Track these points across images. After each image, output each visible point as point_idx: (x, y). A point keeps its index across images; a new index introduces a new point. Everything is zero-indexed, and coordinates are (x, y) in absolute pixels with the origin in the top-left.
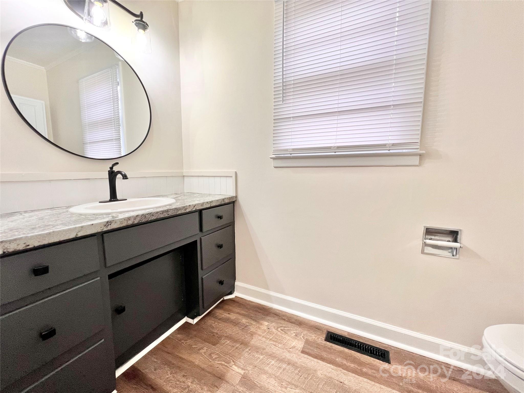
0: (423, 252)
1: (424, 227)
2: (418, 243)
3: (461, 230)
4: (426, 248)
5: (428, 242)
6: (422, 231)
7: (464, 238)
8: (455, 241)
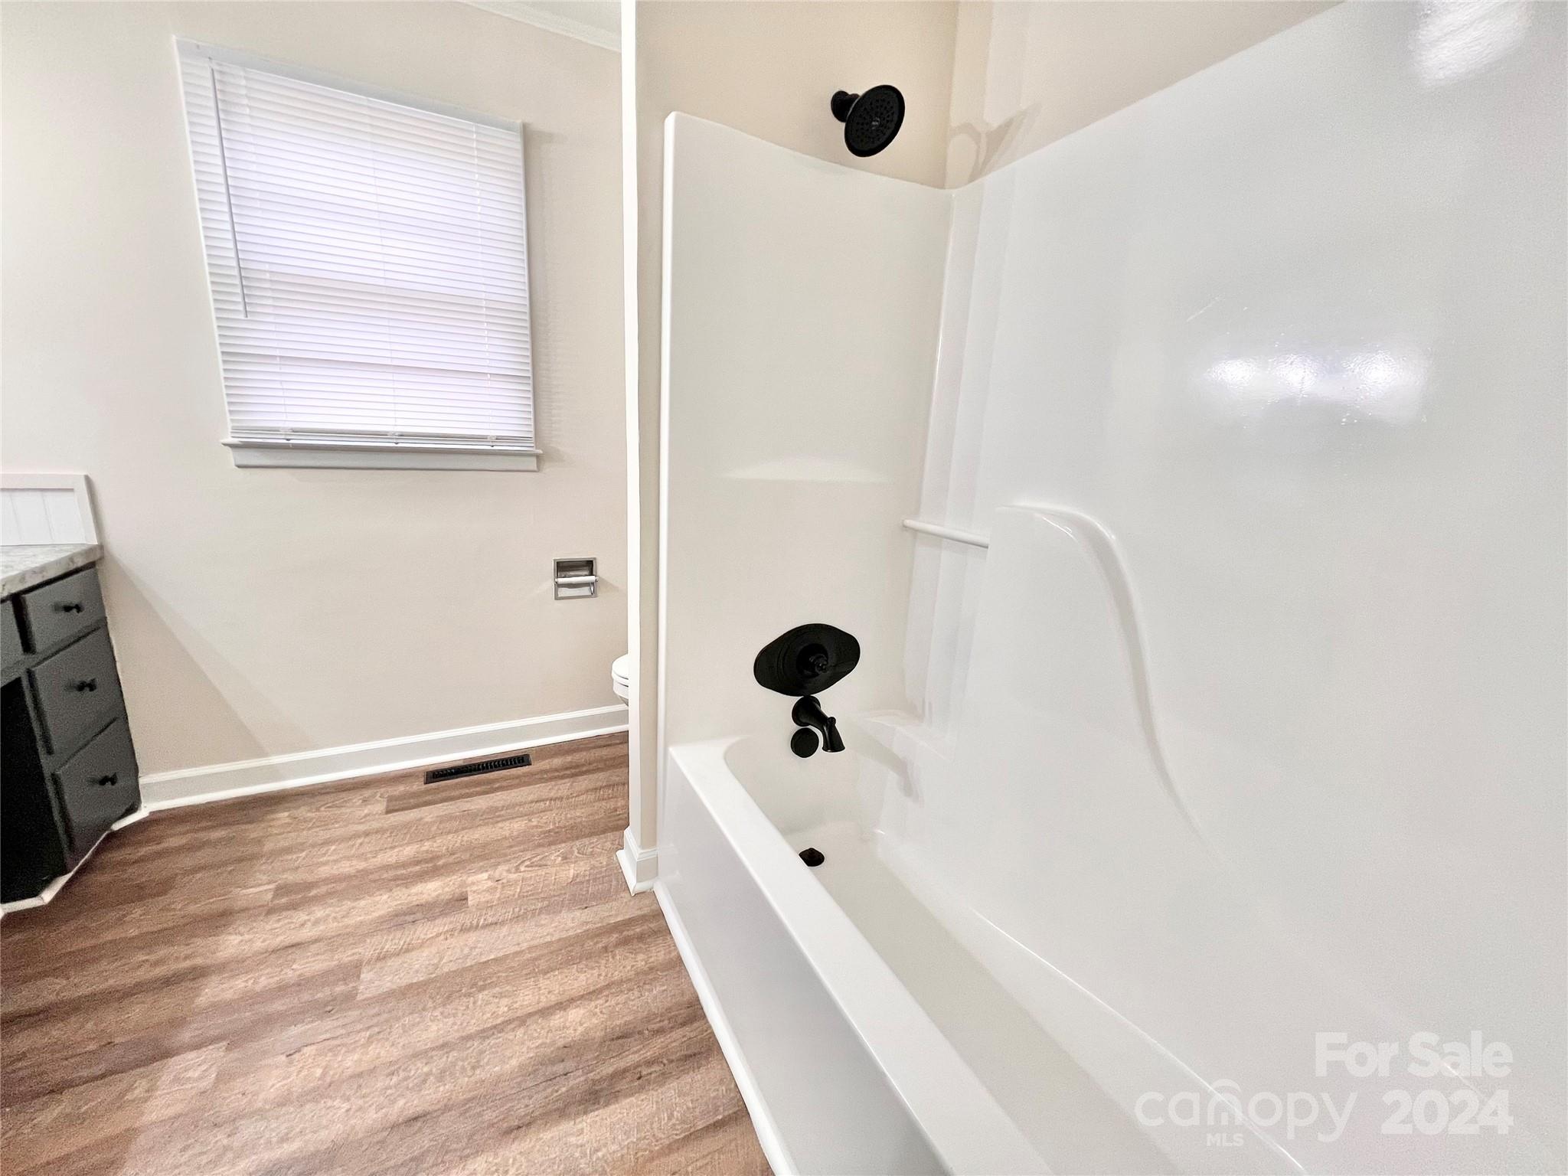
0: (557, 598)
1: (554, 560)
2: (550, 584)
3: (595, 559)
4: (560, 589)
5: (561, 580)
6: (552, 566)
7: (600, 568)
8: (591, 574)
